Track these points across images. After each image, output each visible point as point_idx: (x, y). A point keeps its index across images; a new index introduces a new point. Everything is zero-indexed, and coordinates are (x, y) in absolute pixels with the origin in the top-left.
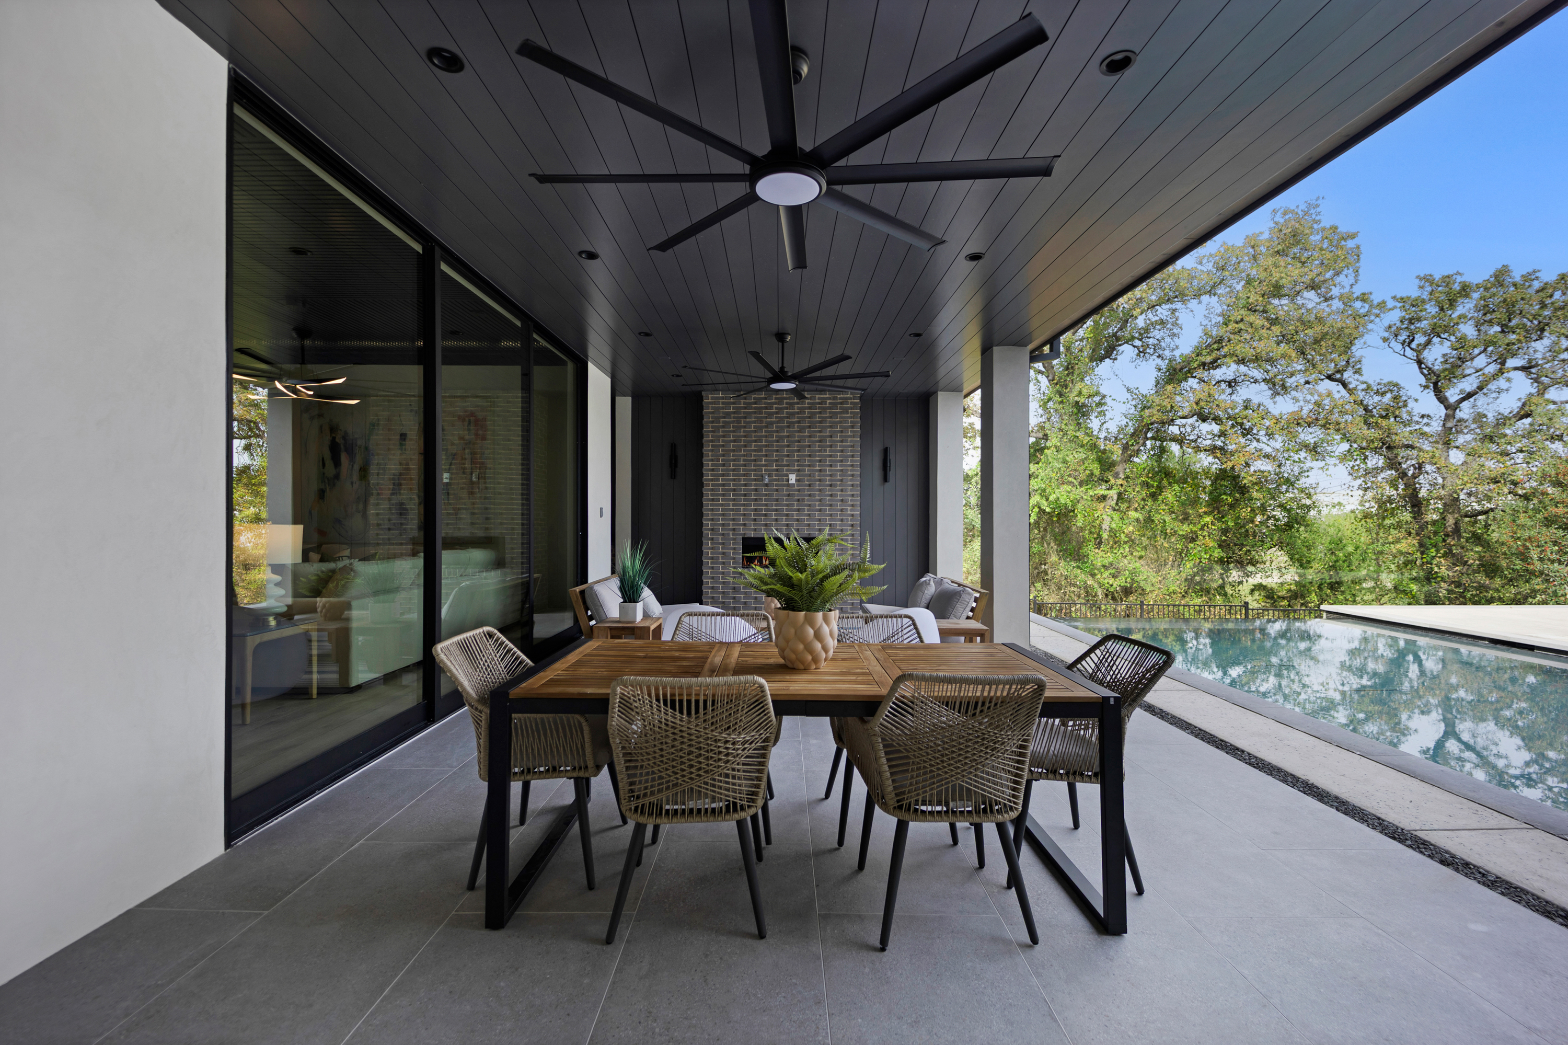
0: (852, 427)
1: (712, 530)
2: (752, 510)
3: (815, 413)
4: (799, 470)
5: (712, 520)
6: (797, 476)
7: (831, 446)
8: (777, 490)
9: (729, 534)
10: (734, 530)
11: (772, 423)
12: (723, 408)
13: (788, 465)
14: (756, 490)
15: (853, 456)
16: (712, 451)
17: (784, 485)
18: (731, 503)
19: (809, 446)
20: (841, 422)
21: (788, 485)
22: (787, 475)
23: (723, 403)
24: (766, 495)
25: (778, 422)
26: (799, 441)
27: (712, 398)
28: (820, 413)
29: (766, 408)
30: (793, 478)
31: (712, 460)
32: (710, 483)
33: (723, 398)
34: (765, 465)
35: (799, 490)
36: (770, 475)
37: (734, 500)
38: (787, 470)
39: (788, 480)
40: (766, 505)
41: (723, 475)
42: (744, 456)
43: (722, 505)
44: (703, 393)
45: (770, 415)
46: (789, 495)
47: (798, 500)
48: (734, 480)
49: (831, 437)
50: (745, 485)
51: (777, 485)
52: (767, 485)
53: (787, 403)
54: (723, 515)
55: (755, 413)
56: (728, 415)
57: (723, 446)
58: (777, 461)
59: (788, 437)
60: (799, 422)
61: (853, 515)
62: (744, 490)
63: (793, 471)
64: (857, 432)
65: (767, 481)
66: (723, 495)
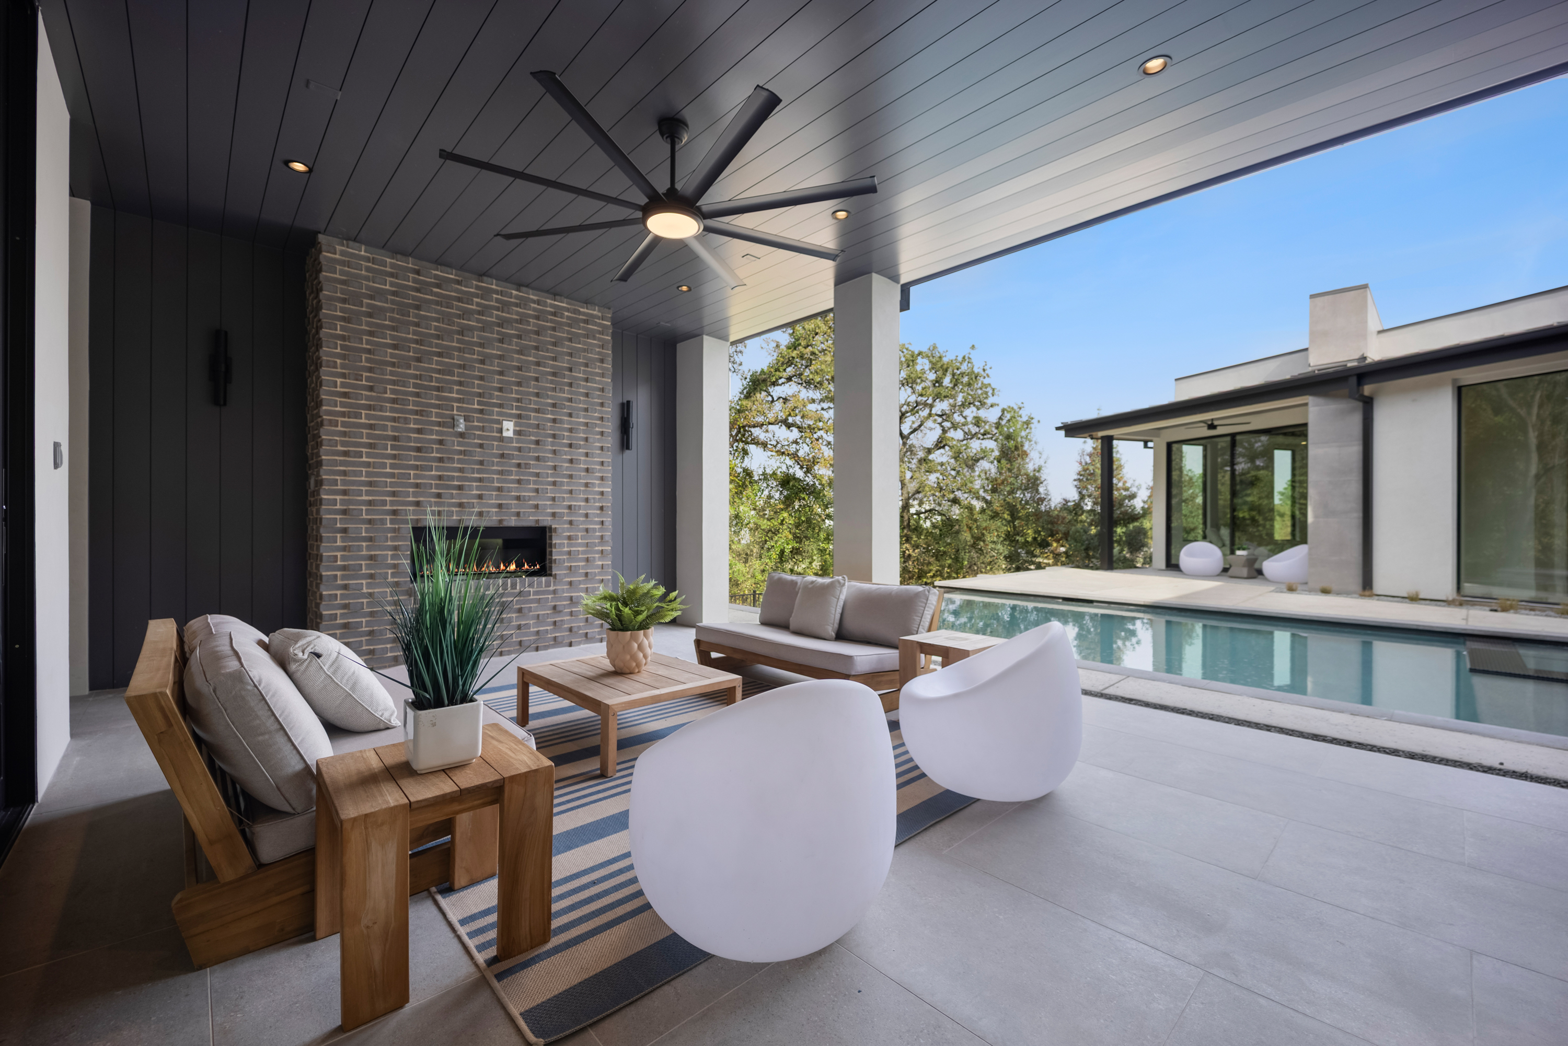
0: (602, 361)
1: (344, 512)
2: (432, 478)
3: (545, 328)
4: (519, 416)
5: (345, 493)
6: (515, 425)
7: (571, 385)
8: (481, 446)
9: (383, 522)
10: (395, 512)
11: (471, 329)
12: (367, 278)
13: (501, 406)
14: (441, 442)
15: (602, 405)
16: (343, 357)
17: (494, 438)
18: (388, 461)
19: (537, 379)
20: (585, 350)
21: (502, 439)
22: (500, 423)
23: (368, 269)
24: (460, 452)
25: (483, 329)
26: (519, 369)
27: (343, 253)
28: (554, 329)
29: (459, 300)
30: (509, 428)
31: (343, 376)
32: (340, 419)
33: (368, 260)
34: (459, 400)
35: (519, 449)
36: (467, 419)
37: (394, 457)
38: (499, 414)
39: (501, 431)
40: (461, 470)
41: (369, 407)
42: (416, 377)
43: (368, 465)
44: (321, 238)
45: (466, 314)
46: (502, 456)
47: (519, 465)
48: (394, 420)
49: (570, 370)
50: (419, 431)
51: (480, 437)
52: (462, 435)
53: (497, 300)
54: (370, 484)
55: (437, 303)
56: (375, 294)
57: (369, 351)
58: (480, 395)
59: (501, 357)
60: (519, 337)
61: (602, 493)
62: (417, 440)
63: (509, 417)
64: (607, 369)
65: (461, 427)
66: (371, 446)
